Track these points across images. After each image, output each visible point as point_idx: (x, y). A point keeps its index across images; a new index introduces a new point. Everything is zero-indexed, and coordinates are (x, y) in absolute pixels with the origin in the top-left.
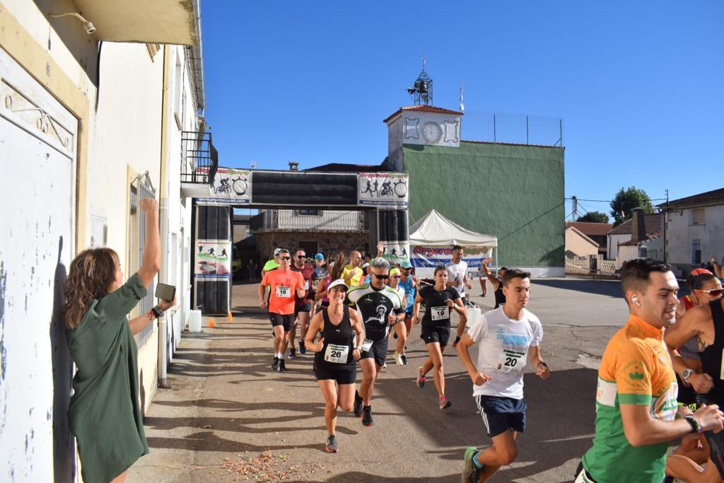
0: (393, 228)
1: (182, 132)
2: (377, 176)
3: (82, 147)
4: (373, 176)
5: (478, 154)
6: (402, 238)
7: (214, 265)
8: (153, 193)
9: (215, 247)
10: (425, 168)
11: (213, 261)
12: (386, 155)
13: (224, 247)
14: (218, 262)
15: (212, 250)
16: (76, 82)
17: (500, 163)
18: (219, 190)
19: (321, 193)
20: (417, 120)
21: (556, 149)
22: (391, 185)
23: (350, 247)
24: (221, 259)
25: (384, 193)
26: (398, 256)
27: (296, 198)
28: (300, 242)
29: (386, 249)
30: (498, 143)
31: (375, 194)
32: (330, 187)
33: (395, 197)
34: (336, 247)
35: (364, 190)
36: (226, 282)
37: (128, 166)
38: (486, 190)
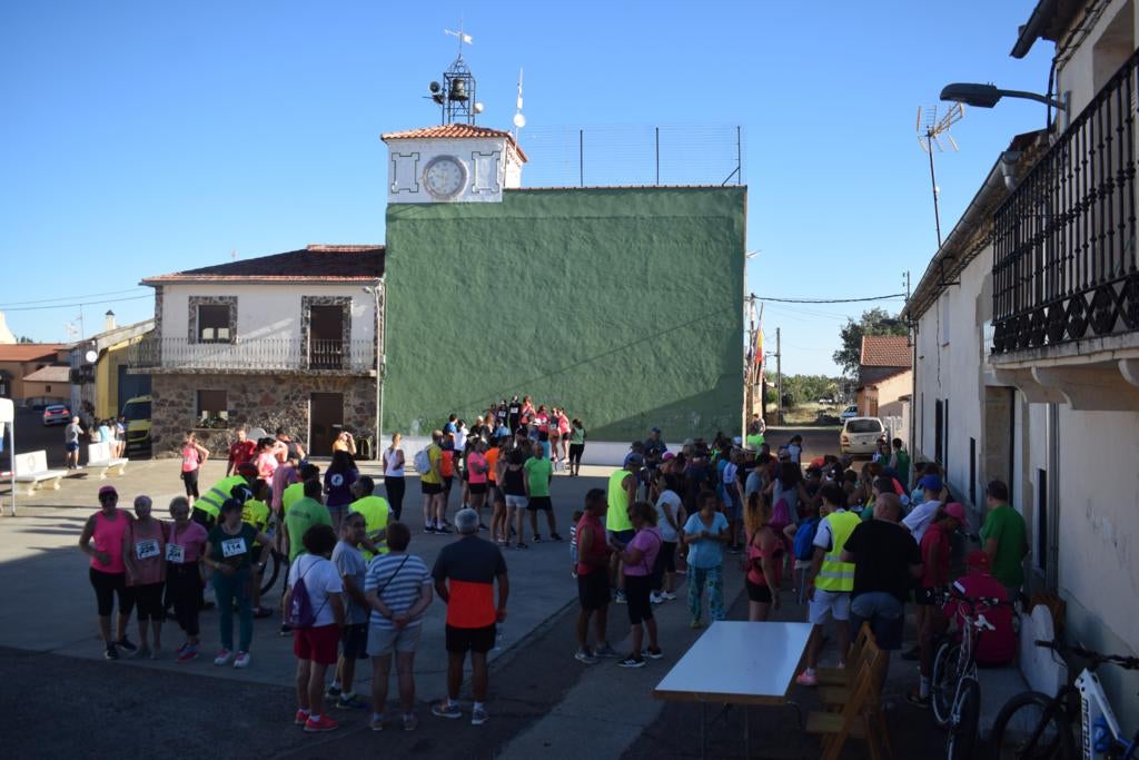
5: (541, 214)
10: (429, 248)
17: (589, 229)
20: (415, 157)
21: (726, 193)
23: (281, 400)
28: (200, 391)
30: (587, 189)
34: (258, 399)
38: (557, 287)
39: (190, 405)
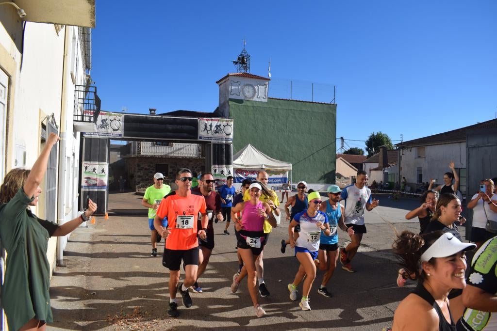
0: (222, 157)
1: (76, 85)
2: (212, 120)
3: (11, 96)
4: (209, 120)
5: (279, 107)
6: (228, 163)
7: (95, 179)
8: (56, 129)
9: (97, 167)
10: (244, 116)
11: (95, 177)
12: (218, 105)
13: (103, 167)
14: (98, 177)
15: (94, 169)
16: (9, 50)
17: (294, 114)
18: (100, 127)
19: (173, 131)
20: (239, 83)
21: (331, 106)
22: (221, 127)
24: (100, 176)
25: (216, 132)
26: (225, 175)
27: (155, 134)
28: (156, 164)
29: (217, 171)
30: (293, 100)
31: (210, 132)
32: (179, 127)
33: (224, 135)
35: (203, 129)
36: (104, 192)
37: (40, 110)
38: (284, 132)
39: (154, 170)
